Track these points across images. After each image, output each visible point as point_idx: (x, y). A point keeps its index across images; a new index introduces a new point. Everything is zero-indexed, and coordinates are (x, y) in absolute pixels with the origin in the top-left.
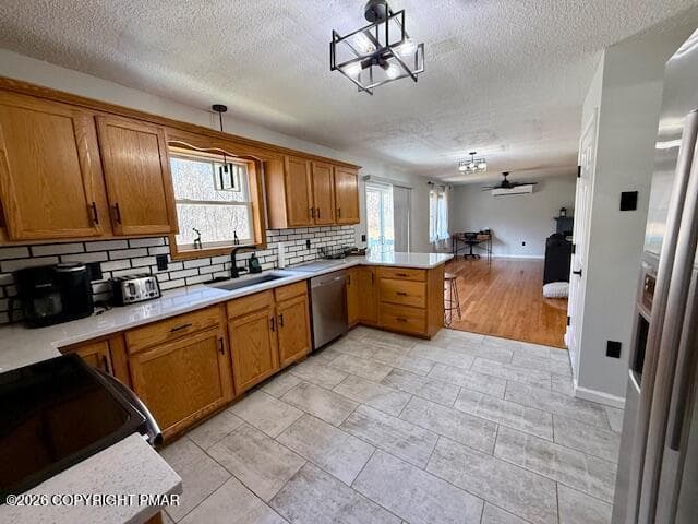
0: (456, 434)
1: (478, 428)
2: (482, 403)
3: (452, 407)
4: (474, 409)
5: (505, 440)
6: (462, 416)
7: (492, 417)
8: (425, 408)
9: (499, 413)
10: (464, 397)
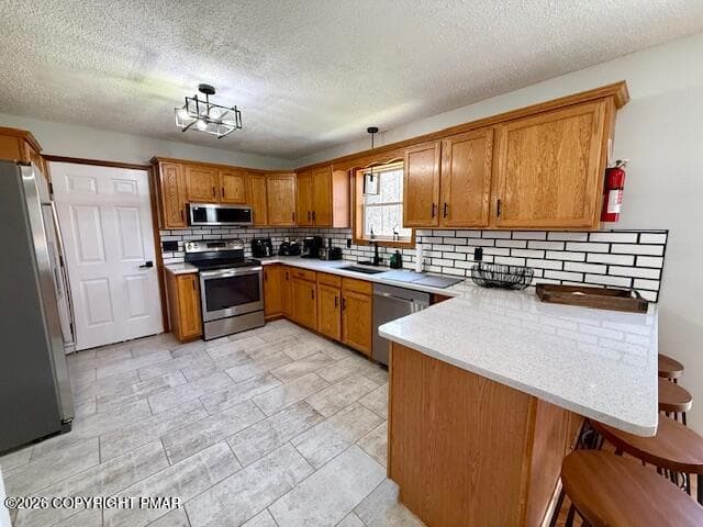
0: (200, 426)
1: (187, 446)
2: (204, 471)
3: (226, 439)
4: (204, 457)
5: (157, 457)
6: (209, 442)
7: (182, 467)
8: (244, 419)
9: (178, 478)
10: (227, 460)
